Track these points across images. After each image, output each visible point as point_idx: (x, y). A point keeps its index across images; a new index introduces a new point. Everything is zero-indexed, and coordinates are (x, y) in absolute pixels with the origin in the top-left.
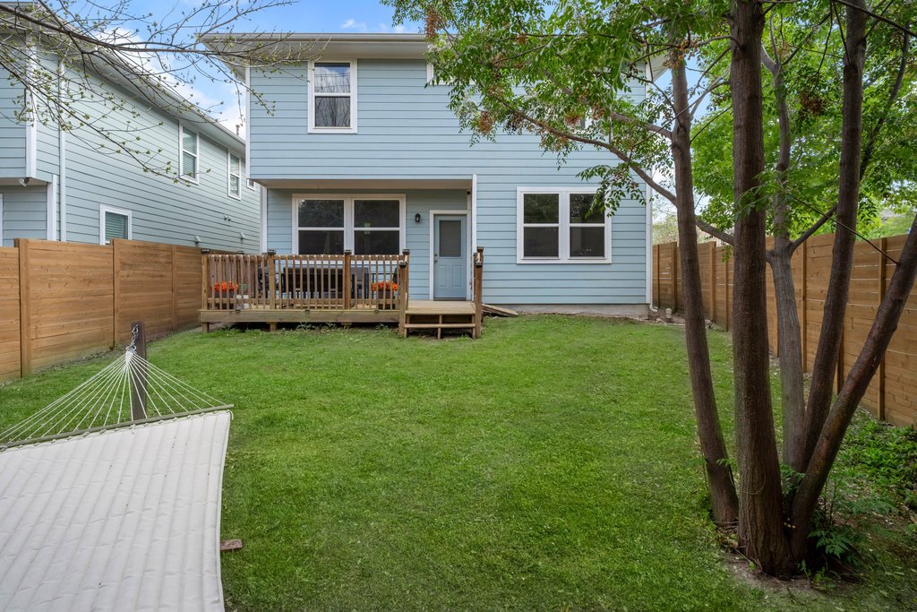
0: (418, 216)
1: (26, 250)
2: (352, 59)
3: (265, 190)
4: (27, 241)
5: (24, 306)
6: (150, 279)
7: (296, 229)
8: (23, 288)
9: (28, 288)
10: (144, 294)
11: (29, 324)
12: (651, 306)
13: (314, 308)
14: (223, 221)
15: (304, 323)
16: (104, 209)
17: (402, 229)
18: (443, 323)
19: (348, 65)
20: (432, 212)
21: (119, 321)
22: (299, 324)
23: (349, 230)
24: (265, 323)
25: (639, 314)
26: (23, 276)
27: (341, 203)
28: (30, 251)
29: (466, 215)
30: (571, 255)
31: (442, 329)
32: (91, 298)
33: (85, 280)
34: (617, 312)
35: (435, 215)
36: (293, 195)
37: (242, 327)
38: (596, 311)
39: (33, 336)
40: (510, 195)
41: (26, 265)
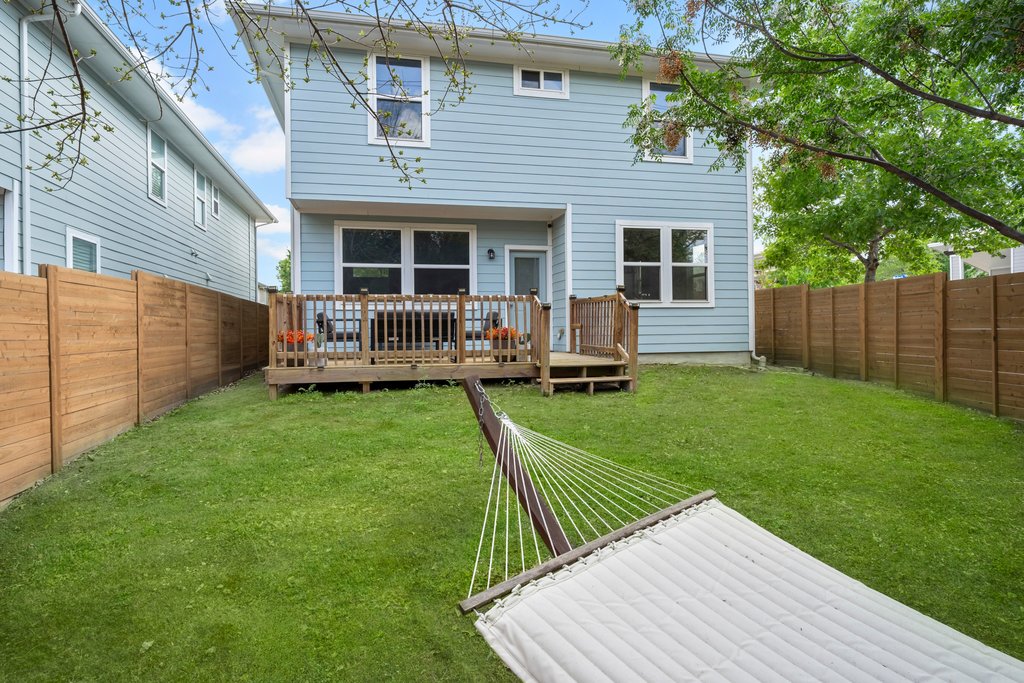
0: (491, 251)
1: (55, 282)
2: (424, 56)
3: (297, 215)
4: (56, 268)
5: (54, 366)
6: (168, 328)
7: (339, 265)
8: (53, 339)
9: (58, 339)
10: (163, 349)
11: (59, 393)
12: (754, 354)
13: (420, 362)
14: (189, 257)
15: (422, 381)
16: (71, 233)
17: (473, 267)
18: (588, 376)
19: (417, 64)
20: (508, 247)
21: (142, 386)
22: (417, 382)
23: (408, 266)
24: (357, 383)
25: (742, 362)
26: (53, 320)
27: (397, 234)
28: (59, 284)
29: (545, 252)
30: (674, 298)
31: (595, 383)
32: (117, 354)
33: (111, 328)
34: (721, 361)
35: (511, 251)
36: (336, 222)
37: (327, 388)
38: (699, 361)
39: (63, 412)
40: (609, 229)
41: (55, 305)
